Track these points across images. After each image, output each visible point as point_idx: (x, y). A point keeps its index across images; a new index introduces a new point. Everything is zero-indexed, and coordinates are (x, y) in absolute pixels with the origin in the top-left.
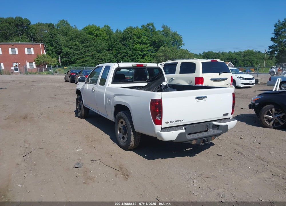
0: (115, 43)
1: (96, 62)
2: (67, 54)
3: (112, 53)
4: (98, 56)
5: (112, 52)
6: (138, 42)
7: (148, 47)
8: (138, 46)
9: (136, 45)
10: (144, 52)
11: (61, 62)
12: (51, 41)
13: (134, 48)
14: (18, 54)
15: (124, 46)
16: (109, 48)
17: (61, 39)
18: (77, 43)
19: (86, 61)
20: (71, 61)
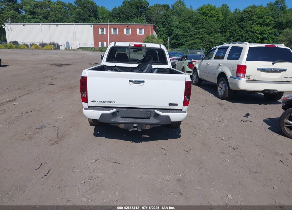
0: (230, 25)
1: (205, 45)
2: (177, 35)
3: (225, 36)
4: (208, 39)
5: (224, 34)
6: (258, 23)
7: (271, 29)
8: (257, 28)
9: (255, 27)
10: (264, 35)
11: (171, 44)
12: (164, 22)
13: (252, 30)
14: (131, 34)
15: (240, 28)
16: (222, 30)
17: (174, 20)
18: (189, 24)
19: (195, 43)
20: (180, 43)
